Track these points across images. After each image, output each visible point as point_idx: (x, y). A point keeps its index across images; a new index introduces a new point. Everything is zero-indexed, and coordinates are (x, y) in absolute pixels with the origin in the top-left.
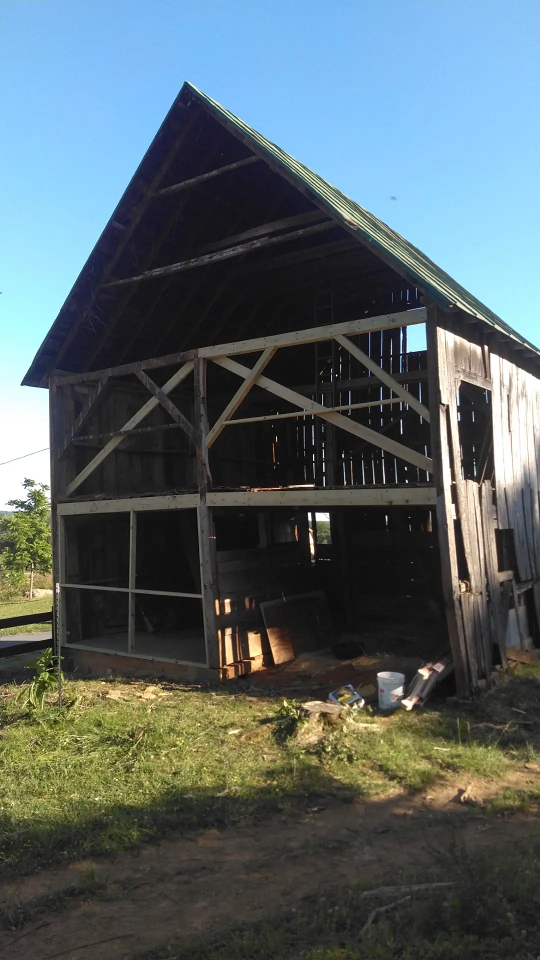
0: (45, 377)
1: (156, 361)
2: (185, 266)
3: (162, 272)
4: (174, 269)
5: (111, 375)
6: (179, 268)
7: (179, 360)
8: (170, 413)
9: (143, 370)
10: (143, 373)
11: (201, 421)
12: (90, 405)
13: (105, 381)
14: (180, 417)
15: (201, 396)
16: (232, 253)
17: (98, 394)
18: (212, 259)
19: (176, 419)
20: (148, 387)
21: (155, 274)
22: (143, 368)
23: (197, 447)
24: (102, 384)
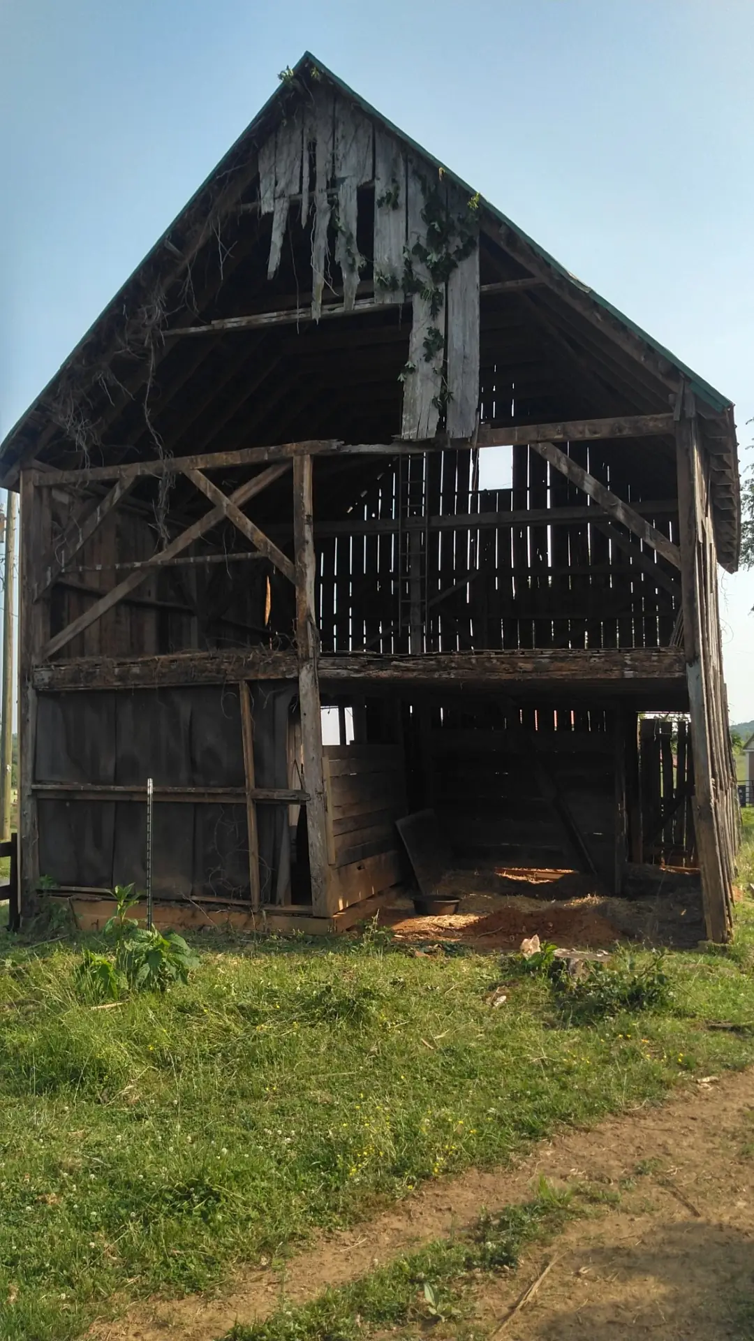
0: (13, 471)
1: (225, 457)
2: (285, 317)
3: (243, 324)
4: (265, 321)
5: (139, 474)
6: (274, 320)
7: (266, 457)
8: (249, 536)
9: (200, 470)
10: (199, 472)
11: (304, 550)
12: (99, 519)
13: (128, 483)
14: (266, 543)
15: (306, 514)
16: (368, 306)
17: (115, 501)
18: (332, 312)
19: (261, 546)
20: (209, 495)
21: (229, 325)
22: (202, 466)
23: (297, 588)
24: (121, 488)
